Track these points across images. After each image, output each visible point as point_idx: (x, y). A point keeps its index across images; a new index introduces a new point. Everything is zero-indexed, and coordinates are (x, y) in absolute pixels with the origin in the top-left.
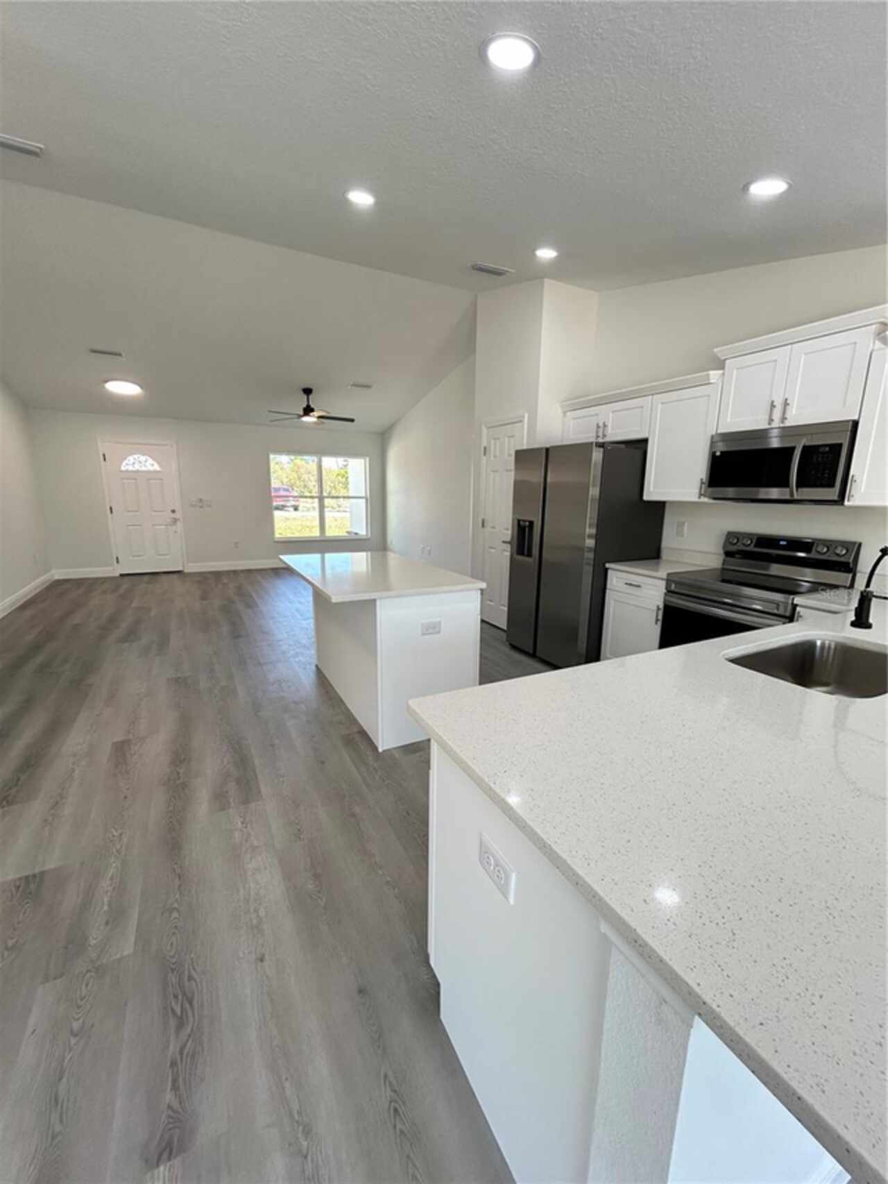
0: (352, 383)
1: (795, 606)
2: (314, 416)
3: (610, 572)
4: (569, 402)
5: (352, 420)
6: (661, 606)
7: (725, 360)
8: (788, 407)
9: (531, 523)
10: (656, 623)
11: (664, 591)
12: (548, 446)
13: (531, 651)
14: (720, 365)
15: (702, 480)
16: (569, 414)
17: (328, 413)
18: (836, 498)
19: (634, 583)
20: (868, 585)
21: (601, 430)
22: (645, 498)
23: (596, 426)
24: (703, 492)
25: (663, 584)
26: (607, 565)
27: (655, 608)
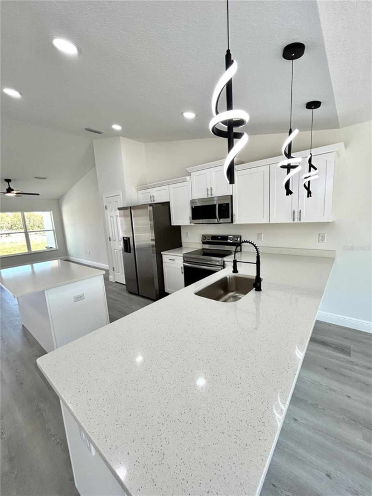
0: (35, 177)
1: (224, 261)
2: (13, 193)
3: (163, 256)
4: (139, 187)
5: (38, 195)
6: (183, 267)
7: (191, 173)
8: (212, 190)
9: (129, 238)
10: (182, 274)
11: (183, 261)
12: (130, 206)
13: (137, 293)
14: (189, 174)
15: (190, 217)
16: (139, 192)
17: (22, 191)
18: (230, 222)
19: (172, 259)
20: (235, 258)
21: (152, 198)
22: (172, 224)
23: (150, 198)
24: (191, 221)
25: (182, 258)
26: (162, 253)
27: (181, 268)
